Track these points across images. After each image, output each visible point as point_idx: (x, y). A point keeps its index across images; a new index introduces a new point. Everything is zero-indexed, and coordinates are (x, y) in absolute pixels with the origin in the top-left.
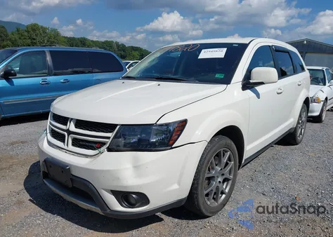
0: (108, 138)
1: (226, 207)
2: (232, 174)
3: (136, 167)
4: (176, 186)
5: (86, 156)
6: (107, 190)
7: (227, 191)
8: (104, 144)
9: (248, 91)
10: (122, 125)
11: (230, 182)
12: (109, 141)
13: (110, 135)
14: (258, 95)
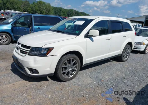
0: (28, 51)
1: (73, 80)
2: (77, 68)
3: (35, 61)
4: (49, 69)
5: (22, 56)
6: (26, 67)
7: (74, 74)
8: (27, 52)
9: (88, 39)
10: (32, 47)
11: (76, 71)
12: (28, 52)
13: (29, 50)
14: (92, 40)
